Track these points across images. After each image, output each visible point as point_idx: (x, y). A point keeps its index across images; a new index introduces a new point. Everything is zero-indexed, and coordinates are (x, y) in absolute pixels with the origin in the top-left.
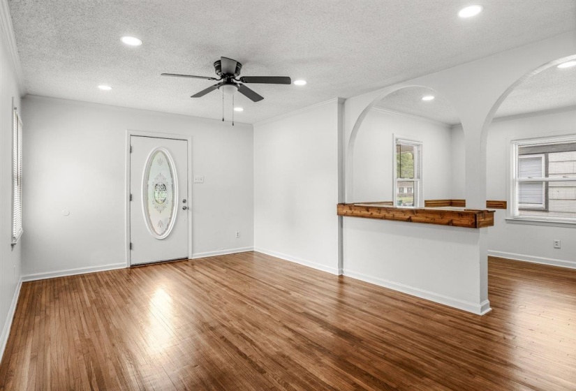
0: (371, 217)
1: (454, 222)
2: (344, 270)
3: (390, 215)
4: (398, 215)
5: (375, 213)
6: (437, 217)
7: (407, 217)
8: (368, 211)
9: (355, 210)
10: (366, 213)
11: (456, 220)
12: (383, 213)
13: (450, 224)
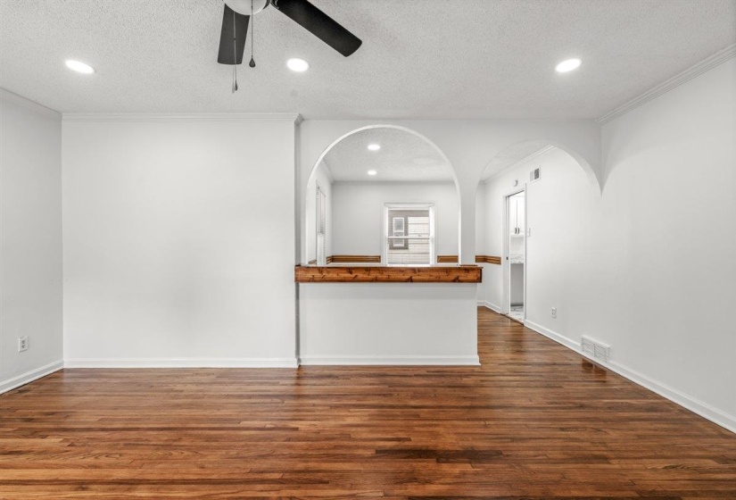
0: (355, 280)
1: (460, 278)
2: (301, 357)
3: (385, 276)
4: (394, 276)
5: (361, 275)
6: (443, 275)
7: (407, 277)
8: (351, 273)
9: (328, 272)
10: (348, 275)
11: (462, 276)
12: (373, 275)
13: (456, 280)
